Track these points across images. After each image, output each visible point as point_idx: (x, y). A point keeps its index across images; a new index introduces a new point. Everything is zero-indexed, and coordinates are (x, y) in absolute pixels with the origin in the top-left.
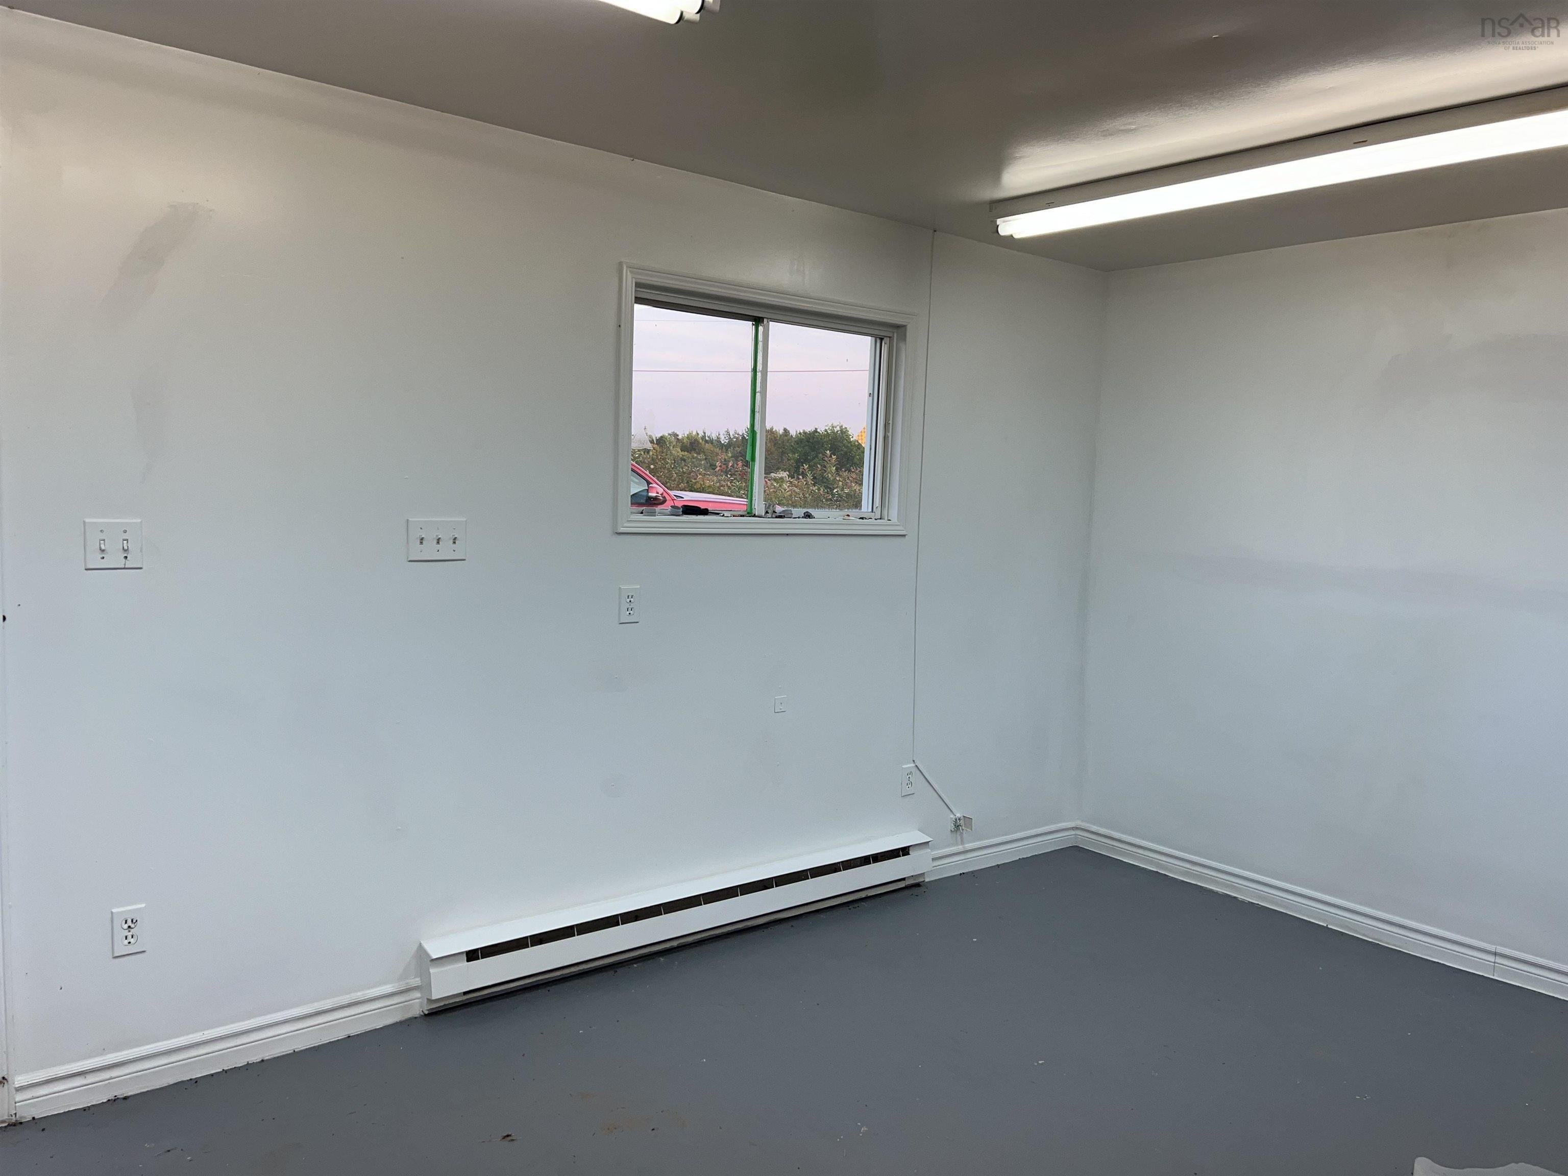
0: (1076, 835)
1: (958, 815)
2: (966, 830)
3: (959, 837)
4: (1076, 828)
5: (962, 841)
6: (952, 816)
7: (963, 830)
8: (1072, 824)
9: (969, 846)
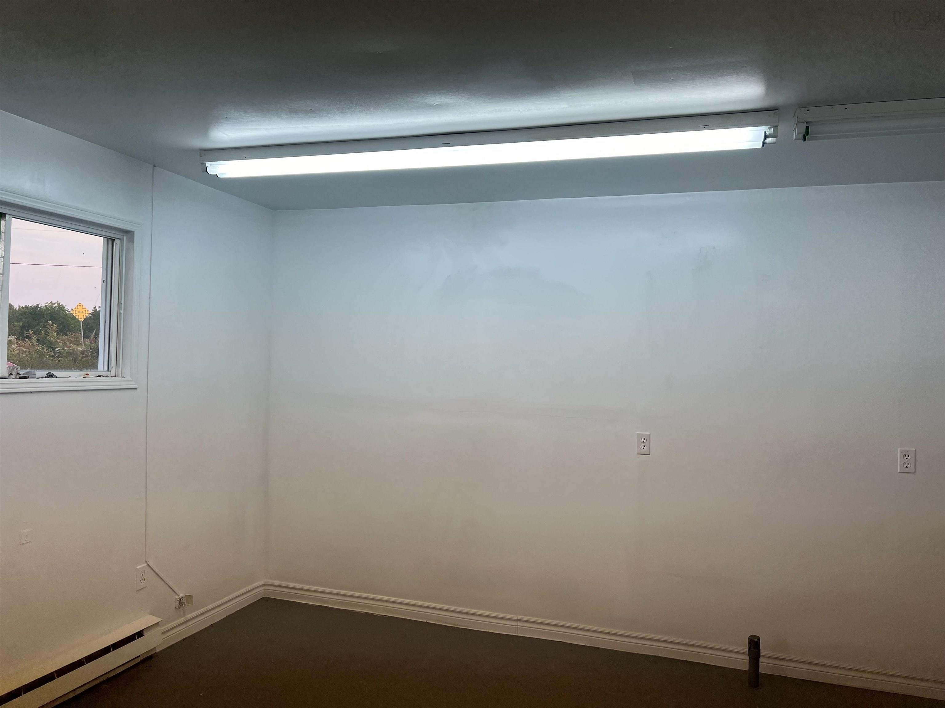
0: (264, 589)
1: (181, 595)
2: (188, 605)
3: (182, 611)
4: (265, 585)
5: (184, 612)
6: (176, 597)
7: (185, 605)
8: (262, 583)
9: (189, 616)
